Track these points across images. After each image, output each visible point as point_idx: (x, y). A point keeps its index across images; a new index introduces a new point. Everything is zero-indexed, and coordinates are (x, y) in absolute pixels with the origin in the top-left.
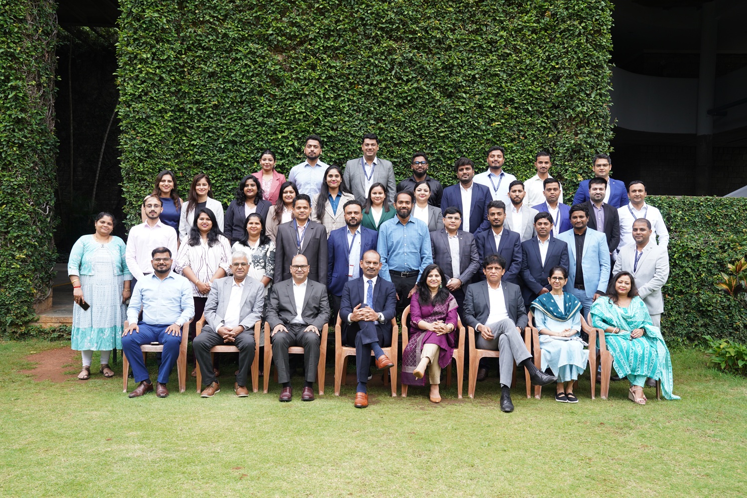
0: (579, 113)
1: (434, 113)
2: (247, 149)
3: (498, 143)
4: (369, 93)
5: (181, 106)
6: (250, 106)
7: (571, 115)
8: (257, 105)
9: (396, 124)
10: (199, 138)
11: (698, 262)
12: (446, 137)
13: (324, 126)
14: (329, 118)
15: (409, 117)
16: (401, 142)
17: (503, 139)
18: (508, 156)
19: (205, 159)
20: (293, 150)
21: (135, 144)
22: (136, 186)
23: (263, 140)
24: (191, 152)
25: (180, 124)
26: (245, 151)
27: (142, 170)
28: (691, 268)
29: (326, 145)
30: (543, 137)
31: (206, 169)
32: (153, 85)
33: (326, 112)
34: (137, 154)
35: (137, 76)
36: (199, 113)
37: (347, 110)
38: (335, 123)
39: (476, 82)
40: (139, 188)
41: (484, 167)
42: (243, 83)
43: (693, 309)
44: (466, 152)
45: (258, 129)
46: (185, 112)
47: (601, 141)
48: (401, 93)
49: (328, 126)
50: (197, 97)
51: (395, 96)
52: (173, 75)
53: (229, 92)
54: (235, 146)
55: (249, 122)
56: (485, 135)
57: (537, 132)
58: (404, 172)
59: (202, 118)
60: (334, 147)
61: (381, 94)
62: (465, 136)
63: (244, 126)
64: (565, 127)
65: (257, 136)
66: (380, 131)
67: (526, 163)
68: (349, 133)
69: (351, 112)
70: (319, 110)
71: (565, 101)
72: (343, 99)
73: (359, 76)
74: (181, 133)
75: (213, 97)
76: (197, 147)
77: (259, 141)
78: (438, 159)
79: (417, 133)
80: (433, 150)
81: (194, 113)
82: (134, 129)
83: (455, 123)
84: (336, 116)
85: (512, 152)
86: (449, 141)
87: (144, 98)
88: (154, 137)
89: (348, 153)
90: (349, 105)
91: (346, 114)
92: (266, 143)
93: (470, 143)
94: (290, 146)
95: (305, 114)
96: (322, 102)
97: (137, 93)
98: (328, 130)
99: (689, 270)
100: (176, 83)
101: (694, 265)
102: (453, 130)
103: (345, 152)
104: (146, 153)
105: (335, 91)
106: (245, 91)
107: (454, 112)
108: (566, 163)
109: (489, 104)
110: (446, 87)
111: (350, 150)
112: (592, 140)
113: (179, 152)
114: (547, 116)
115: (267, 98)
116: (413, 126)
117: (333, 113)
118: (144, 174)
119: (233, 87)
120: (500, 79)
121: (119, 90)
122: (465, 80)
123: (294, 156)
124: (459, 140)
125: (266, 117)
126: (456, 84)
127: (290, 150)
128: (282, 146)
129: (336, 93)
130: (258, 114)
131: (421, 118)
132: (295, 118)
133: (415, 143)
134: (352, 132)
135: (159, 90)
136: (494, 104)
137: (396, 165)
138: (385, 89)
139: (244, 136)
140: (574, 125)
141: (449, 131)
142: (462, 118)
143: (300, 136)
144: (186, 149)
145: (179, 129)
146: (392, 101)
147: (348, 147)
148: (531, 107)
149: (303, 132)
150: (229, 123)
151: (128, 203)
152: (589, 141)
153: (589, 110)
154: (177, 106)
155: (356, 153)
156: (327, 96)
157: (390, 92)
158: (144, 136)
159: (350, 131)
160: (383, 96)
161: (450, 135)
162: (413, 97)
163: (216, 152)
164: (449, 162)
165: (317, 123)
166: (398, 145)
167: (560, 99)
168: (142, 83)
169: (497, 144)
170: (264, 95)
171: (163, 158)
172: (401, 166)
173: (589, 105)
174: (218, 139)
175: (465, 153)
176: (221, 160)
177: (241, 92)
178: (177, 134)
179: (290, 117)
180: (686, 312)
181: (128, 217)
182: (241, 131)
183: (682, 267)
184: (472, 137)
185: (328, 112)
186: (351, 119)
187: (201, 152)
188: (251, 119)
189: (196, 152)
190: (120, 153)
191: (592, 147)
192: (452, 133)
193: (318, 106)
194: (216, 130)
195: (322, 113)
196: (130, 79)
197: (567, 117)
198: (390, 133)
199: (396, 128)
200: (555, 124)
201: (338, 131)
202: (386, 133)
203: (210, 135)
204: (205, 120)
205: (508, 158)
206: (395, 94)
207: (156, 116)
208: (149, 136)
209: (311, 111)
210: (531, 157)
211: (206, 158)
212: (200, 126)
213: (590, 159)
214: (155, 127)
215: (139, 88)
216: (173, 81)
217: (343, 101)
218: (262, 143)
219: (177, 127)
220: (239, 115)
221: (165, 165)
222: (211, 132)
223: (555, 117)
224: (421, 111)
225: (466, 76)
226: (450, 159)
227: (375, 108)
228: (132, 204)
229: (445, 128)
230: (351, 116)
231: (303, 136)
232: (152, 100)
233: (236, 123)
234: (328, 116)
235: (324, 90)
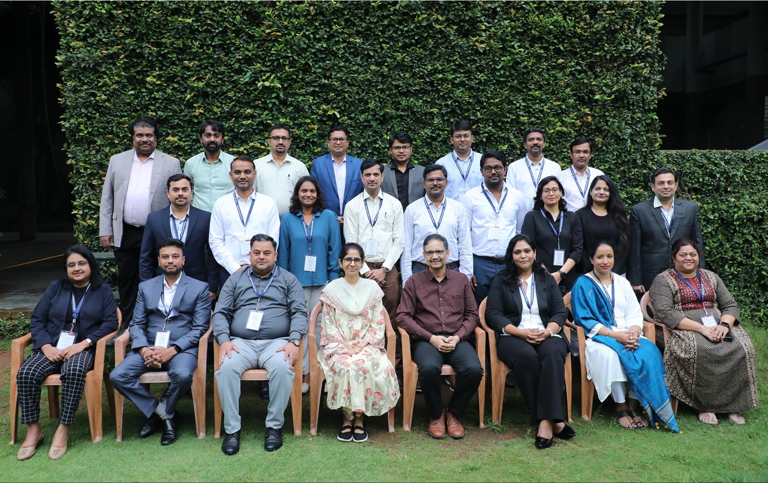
0: (622, 52)
1: (447, 54)
2: (221, 103)
3: (525, 90)
4: (369, 33)
5: (138, 51)
6: (223, 49)
7: (613, 54)
8: (232, 49)
9: (402, 70)
10: (162, 90)
11: (760, 228)
12: (462, 84)
13: (315, 73)
14: (321, 64)
15: (418, 61)
16: (409, 91)
17: (530, 85)
18: (537, 106)
19: (170, 116)
20: (277, 103)
21: (80, 97)
22: (84, 151)
23: (240, 90)
24: (152, 108)
25: (138, 73)
26: (220, 105)
27: (90, 130)
28: (752, 235)
29: (319, 97)
30: (577, 83)
31: (172, 128)
32: (101, 25)
33: (317, 56)
34: (83, 110)
35: (81, 12)
36: (160, 58)
37: (342, 53)
38: (328, 70)
39: (497, 17)
40: (87, 152)
41: (509, 120)
42: (214, 21)
43: (753, 283)
44: (487, 102)
45: (235, 78)
46: (144, 58)
47: (649, 85)
48: (407, 31)
49: (319, 73)
50: (157, 39)
51: (400, 36)
52: (128, 13)
53: (196, 33)
54: (207, 100)
55: (222, 69)
56: (509, 81)
57: (570, 76)
58: (413, 128)
59: (165, 66)
60: (327, 98)
61: (383, 32)
62: (485, 83)
63: (217, 74)
64: (605, 70)
65: (233, 87)
66: (382, 79)
67: (558, 114)
68: (345, 80)
69: (347, 55)
70: (308, 54)
71: (605, 38)
72: (337, 39)
73: (356, 12)
74: (139, 84)
75: (178, 39)
76: (160, 101)
77: (235, 92)
78: (453, 112)
79: (428, 80)
80: (447, 101)
81: (154, 60)
82: (80, 80)
83: (473, 66)
84: (329, 60)
85: (541, 101)
86: (466, 90)
87: (90, 41)
88: (104, 89)
89: (345, 106)
90: (344, 48)
91: (341, 58)
92: (244, 94)
93: (491, 91)
94: (275, 98)
95: (291, 59)
96: (312, 43)
97: (81, 34)
98: (320, 78)
99: (750, 238)
100: (132, 23)
101: (756, 232)
102: (470, 75)
103: (341, 104)
104: (95, 110)
105: (328, 30)
106: (217, 31)
107: (471, 53)
108: (607, 114)
109: (512, 43)
110: (462, 24)
111: (347, 103)
112: (638, 84)
113: (138, 108)
114: (582, 57)
115: (244, 40)
116: (422, 72)
117: (325, 57)
118: (94, 135)
119: (202, 27)
120: (526, 13)
121: (59, 31)
122: (484, 15)
123: (279, 110)
124: (479, 88)
125: (244, 63)
126: (473, 19)
127: (274, 104)
128: (264, 98)
129: (329, 32)
130: (234, 60)
131: (432, 61)
132: (279, 64)
133: (426, 92)
134: (349, 80)
135: (109, 31)
136: (519, 44)
137: (403, 119)
138: (387, 26)
139: (218, 86)
140: (615, 67)
141: (465, 77)
142: (481, 61)
143: (286, 85)
144: (147, 103)
145: (137, 79)
146: (396, 41)
147: (345, 97)
148: (563, 46)
149: (289, 80)
150: (198, 70)
151: (74, 172)
152: (634, 86)
153: (634, 49)
154: (134, 50)
155: (354, 106)
156: (317, 36)
157: (394, 32)
158: (92, 89)
159: (346, 78)
160: (386, 36)
161: (467, 82)
162: (422, 36)
163: (183, 107)
164: (466, 114)
165: (306, 69)
166: (406, 94)
167: (598, 36)
168: (87, 21)
169: (523, 92)
170: (240, 36)
171: (116, 116)
172: (408, 120)
173: (634, 42)
174: (186, 91)
175: (485, 104)
176: (191, 117)
177: (212, 32)
178: (134, 85)
179: (273, 62)
180: (745, 287)
181: (75, 189)
182: (213, 80)
183: (743, 234)
184: (494, 84)
185: (320, 56)
186: (347, 64)
187: (165, 107)
188: (225, 65)
189: (159, 107)
190: (63, 109)
191: (638, 93)
192: (470, 79)
193: (307, 48)
194: (183, 80)
195: (312, 58)
196: (72, 16)
197: (608, 57)
198: (394, 80)
199: (402, 75)
200: (591, 67)
201: (332, 78)
202: (390, 80)
203: (176, 86)
204: (168, 67)
205: (537, 109)
206: (399, 33)
207: (106, 63)
208: (99, 88)
209: (298, 55)
210: (564, 107)
211: (171, 114)
212: (162, 74)
213: (635, 107)
214: (105, 76)
215: (83, 27)
216: (127, 19)
217: (337, 43)
218: (239, 95)
219: (135, 77)
220: (211, 61)
221: (119, 123)
222: (176, 83)
223: (590, 58)
224: (432, 53)
225: (485, 10)
226: (467, 110)
227: (376, 51)
228: (81, 173)
229: (461, 73)
230: (347, 60)
231: (290, 85)
232: (101, 43)
233: (207, 71)
234: (319, 61)
235: (315, 29)
